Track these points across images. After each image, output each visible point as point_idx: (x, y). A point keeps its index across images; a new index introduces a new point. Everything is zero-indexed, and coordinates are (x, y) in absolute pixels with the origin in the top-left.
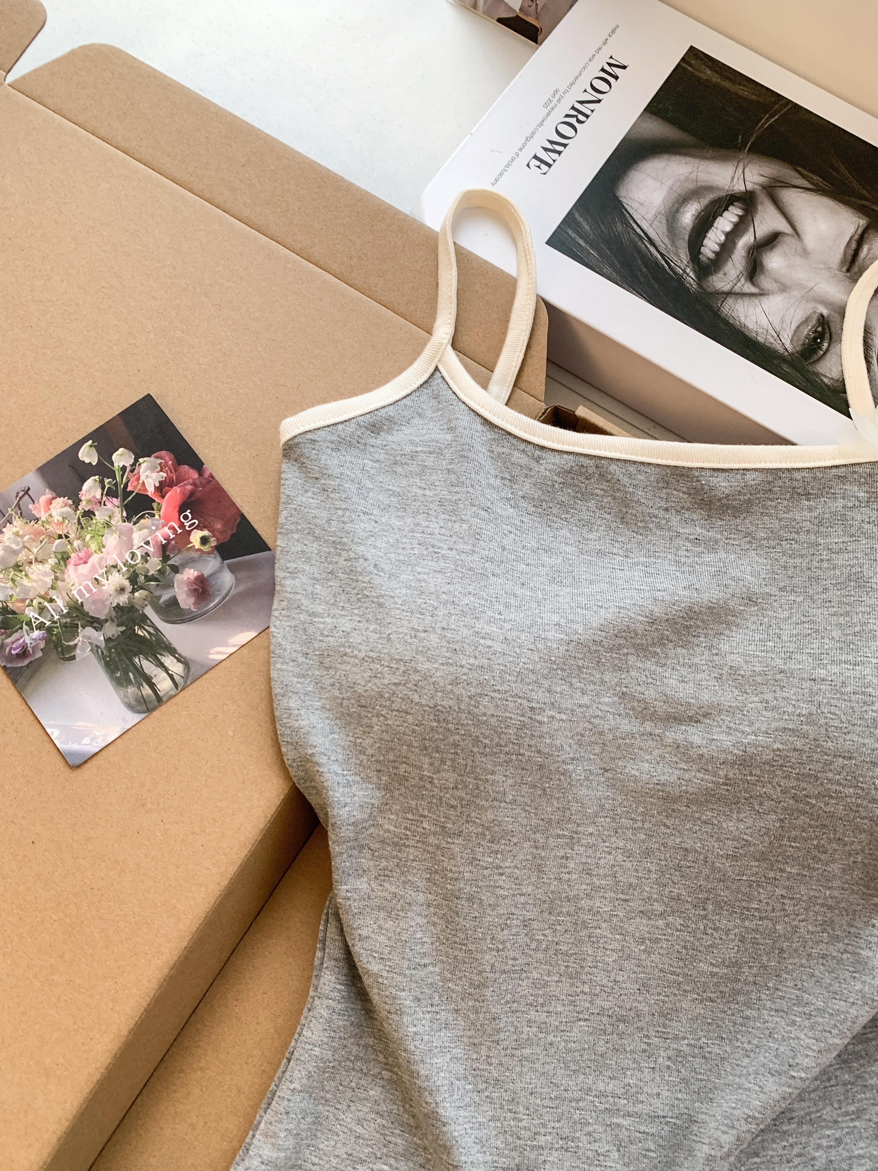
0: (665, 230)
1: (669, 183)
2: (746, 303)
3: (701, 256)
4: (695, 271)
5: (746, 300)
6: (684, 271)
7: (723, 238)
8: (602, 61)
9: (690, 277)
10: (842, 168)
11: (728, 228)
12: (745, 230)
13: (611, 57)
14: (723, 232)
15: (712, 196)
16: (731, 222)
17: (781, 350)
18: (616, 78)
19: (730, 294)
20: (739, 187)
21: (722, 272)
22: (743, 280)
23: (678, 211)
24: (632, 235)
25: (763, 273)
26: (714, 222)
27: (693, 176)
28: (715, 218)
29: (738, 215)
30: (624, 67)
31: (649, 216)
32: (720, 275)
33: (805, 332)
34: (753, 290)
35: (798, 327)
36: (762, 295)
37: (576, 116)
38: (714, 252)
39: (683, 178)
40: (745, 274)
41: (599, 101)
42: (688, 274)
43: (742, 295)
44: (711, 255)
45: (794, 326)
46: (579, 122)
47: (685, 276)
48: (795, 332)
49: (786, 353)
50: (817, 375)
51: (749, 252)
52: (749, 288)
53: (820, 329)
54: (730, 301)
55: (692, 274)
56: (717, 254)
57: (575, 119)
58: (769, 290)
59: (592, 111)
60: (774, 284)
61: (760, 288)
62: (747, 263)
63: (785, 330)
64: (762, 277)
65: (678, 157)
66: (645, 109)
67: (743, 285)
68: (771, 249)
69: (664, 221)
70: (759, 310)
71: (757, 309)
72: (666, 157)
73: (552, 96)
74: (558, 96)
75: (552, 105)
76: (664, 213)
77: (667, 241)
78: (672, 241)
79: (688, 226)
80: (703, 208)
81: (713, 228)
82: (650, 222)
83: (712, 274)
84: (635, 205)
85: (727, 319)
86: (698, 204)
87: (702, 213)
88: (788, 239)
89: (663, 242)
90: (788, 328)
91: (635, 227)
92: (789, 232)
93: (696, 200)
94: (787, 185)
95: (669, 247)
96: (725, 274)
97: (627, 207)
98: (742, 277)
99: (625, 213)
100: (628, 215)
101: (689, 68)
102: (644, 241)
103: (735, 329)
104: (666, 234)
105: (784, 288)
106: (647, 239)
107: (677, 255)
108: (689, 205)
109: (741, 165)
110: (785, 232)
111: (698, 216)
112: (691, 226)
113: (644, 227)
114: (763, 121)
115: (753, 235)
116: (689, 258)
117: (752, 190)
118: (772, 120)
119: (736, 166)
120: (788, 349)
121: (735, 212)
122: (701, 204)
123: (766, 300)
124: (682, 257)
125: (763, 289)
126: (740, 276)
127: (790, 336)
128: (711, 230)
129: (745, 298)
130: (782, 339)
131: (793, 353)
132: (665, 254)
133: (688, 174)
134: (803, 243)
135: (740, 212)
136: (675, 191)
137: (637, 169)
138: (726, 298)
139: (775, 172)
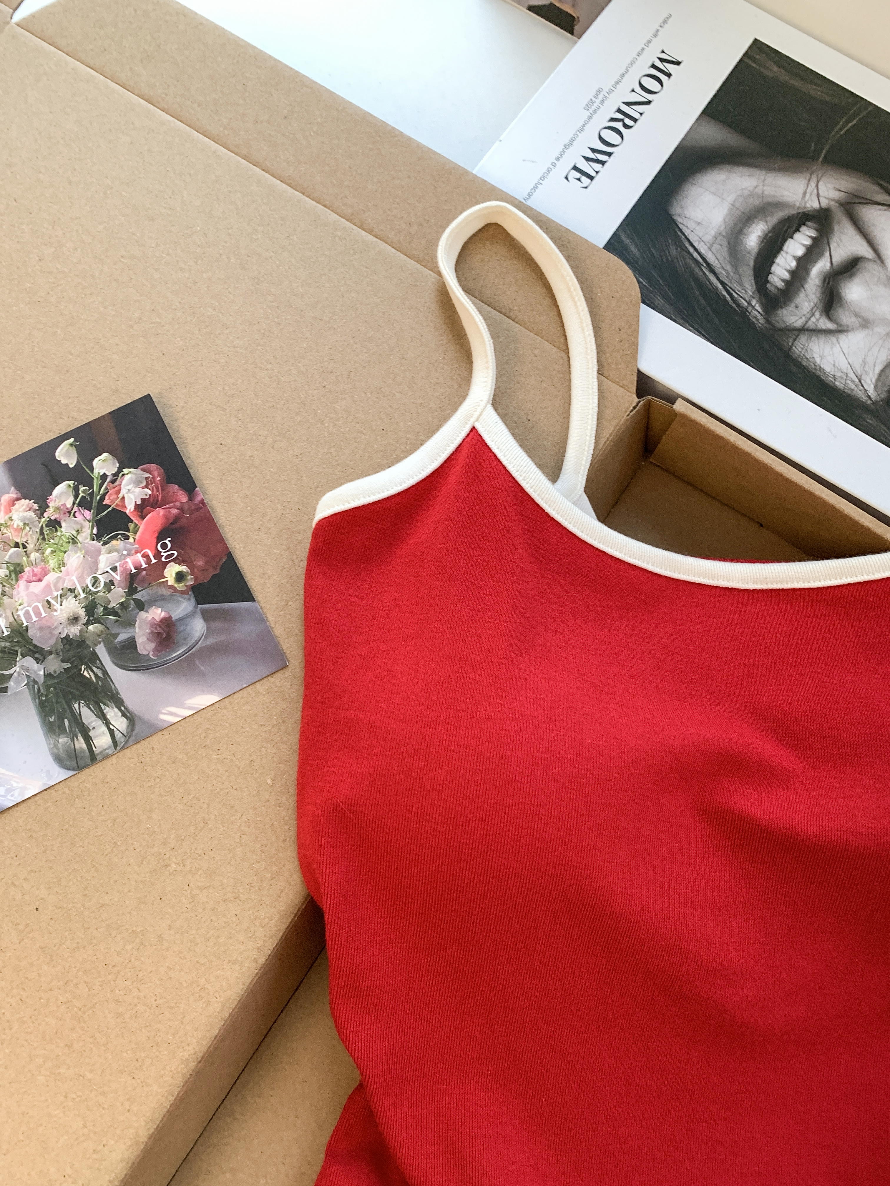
0: (726, 255)
1: (731, 198)
2: (822, 342)
3: (768, 286)
4: (762, 304)
5: (822, 337)
6: (749, 303)
7: (794, 264)
8: (652, 56)
9: (756, 310)
11: (800, 252)
12: (820, 255)
13: (663, 51)
14: (794, 256)
15: (780, 215)
17: (863, 397)
18: (669, 75)
19: (802, 330)
20: (812, 204)
21: (793, 305)
22: (817, 314)
23: (741, 231)
24: (688, 261)
25: (842, 306)
26: (783, 245)
27: (759, 190)
28: (784, 240)
29: (809, 237)
30: (678, 63)
31: (708, 238)
32: (792, 307)
35: (881, 369)
36: (840, 332)
37: (623, 120)
38: (783, 281)
39: (746, 192)
40: (820, 306)
41: (649, 102)
42: (753, 307)
43: (817, 332)
44: (781, 285)
45: (877, 370)
46: (627, 127)
47: (750, 309)
48: (879, 376)
49: (869, 402)
51: (824, 281)
52: (825, 323)
54: (803, 339)
55: (758, 307)
56: (787, 283)
57: (621, 124)
58: (848, 326)
59: (641, 114)
60: (854, 319)
61: (838, 324)
62: (822, 294)
63: (867, 374)
64: (840, 310)
65: (741, 168)
66: (703, 112)
67: (818, 320)
68: (850, 278)
69: (725, 244)
70: (837, 349)
71: (834, 349)
72: (727, 167)
73: (594, 97)
74: (601, 97)
75: (594, 107)
76: (724, 234)
77: (728, 267)
78: (735, 267)
79: (753, 249)
80: (770, 229)
81: (782, 252)
82: (708, 245)
83: (782, 308)
84: (691, 225)
85: (800, 360)
86: (765, 224)
87: (770, 235)
88: (871, 266)
89: (723, 268)
90: (871, 373)
91: (691, 250)
92: (870, 257)
93: (761, 220)
94: (868, 201)
95: (732, 274)
96: (797, 307)
97: (681, 226)
98: (816, 310)
99: (680, 233)
100: (683, 237)
101: (753, 65)
102: (702, 267)
103: (809, 372)
104: (728, 259)
105: (865, 324)
106: (705, 265)
107: (741, 284)
108: (754, 225)
109: (814, 178)
110: (867, 257)
111: (765, 238)
112: (756, 249)
113: (702, 251)
114: (839, 126)
115: (829, 260)
116: (754, 287)
117: (827, 207)
118: (850, 125)
119: (808, 178)
120: (872, 397)
121: (808, 234)
122: (769, 224)
123: (844, 337)
124: (747, 286)
125: (842, 325)
126: (814, 309)
127: (873, 381)
128: (780, 255)
129: (820, 336)
130: (864, 384)
131: (877, 402)
132: (726, 283)
133: (752, 188)
134: (886, 269)
135: (813, 234)
136: (738, 208)
137: (693, 182)
138: (798, 335)
139: (854, 186)
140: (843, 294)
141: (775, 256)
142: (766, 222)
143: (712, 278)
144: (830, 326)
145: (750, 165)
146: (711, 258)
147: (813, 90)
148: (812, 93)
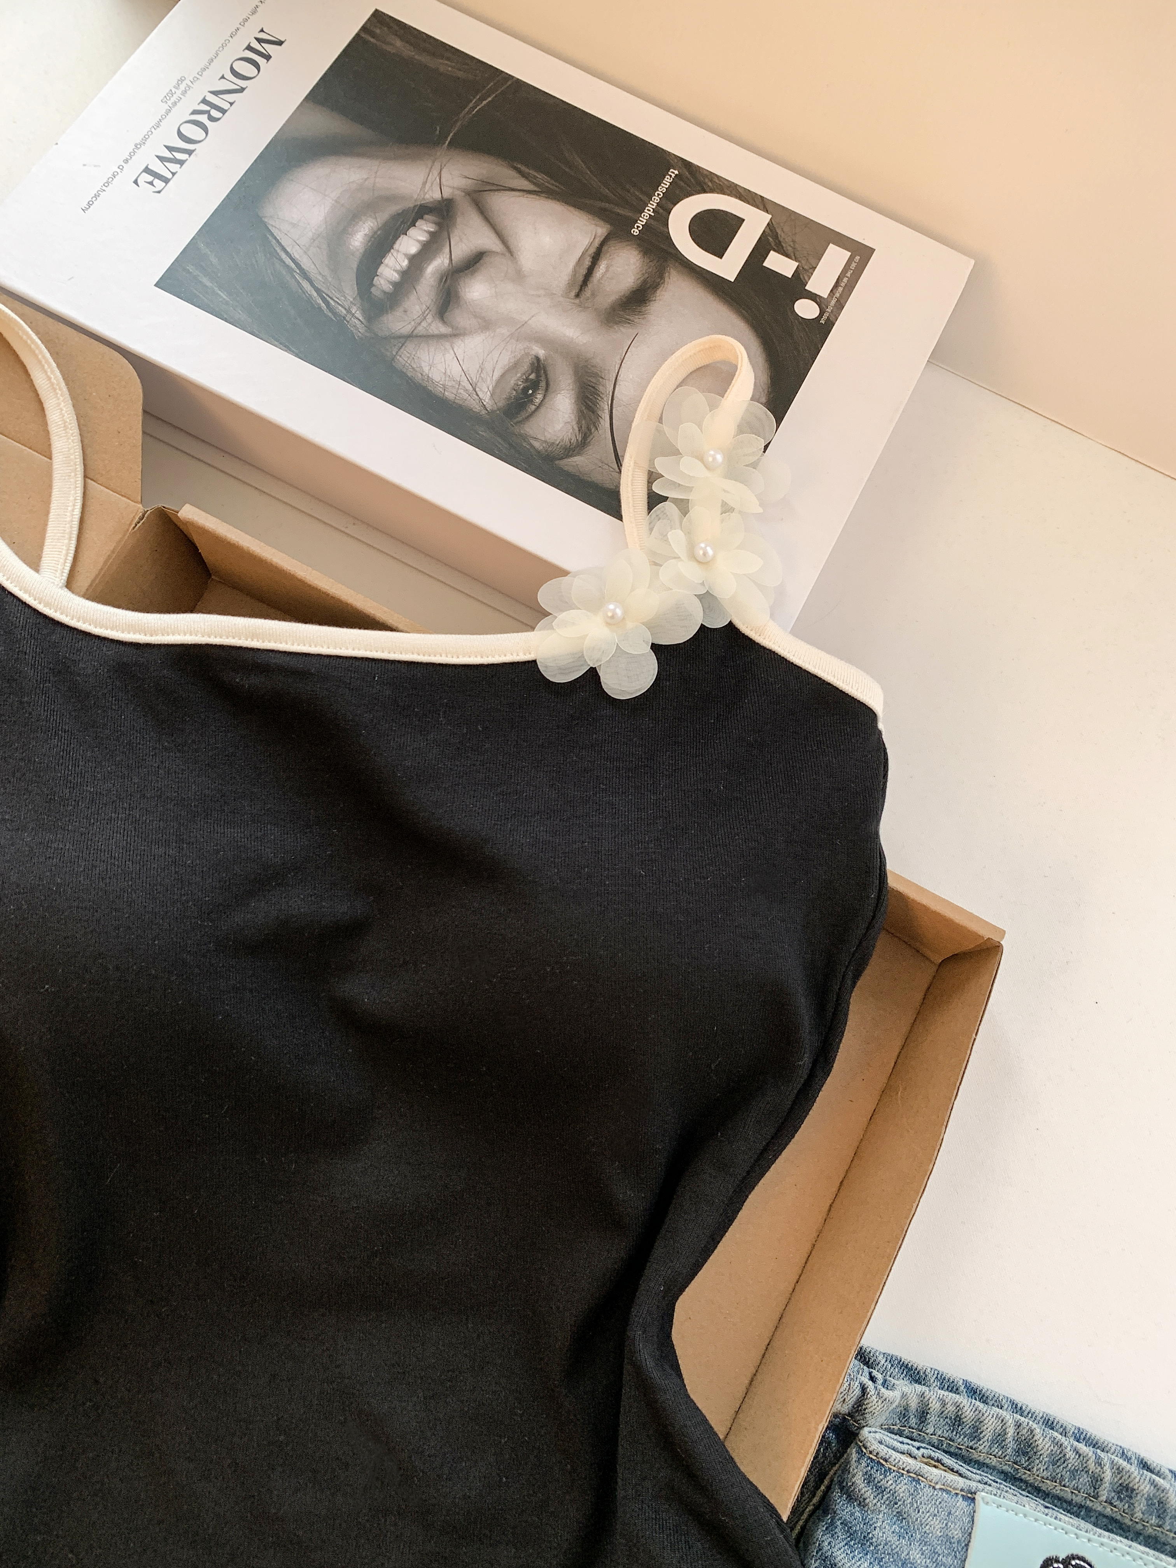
0: (325, 258)
1: (334, 195)
2: (432, 349)
3: (373, 290)
4: (364, 311)
5: (433, 343)
7: (405, 263)
8: (248, 36)
9: (357, 318)
10: (578, 161)
11: (414, 249)
12: (438, 250)
13: (262, 31)
14: (406, 255)
15: (394, 208)
17: (477, 408)
18: (268, 57)
19: (410, 337)
20: (433, 195)
21: (401, 309)
22: (429, 318)
23: (344, 231)
24: (278, 266)
25: (459, 306)
26: (394, 243)
27: (370, 183)
28: (396, 238)
29: (427, 231)
30: (280, 43)
31: (304, 241)
32: (399, 312)
33: (512, 382)
34: (443, 329)
35: (503, 376)
36: (455, 335)
37: (208, 112)
38: (391, 283)
39: (354, 187)
40: (434, 309)
41: (242, 90)
42: (353, 315)
43: (428, 337)
44: (388, 288)
45: (497, 375)
46: (212, 119)
47: (348, 317)
48: (498, 382)
49: (484, 412)
50: (525, 437)
51: (441, 280)
52: (438, 328)
53: (533, 376)
54: (410, 346)
55: (358, 314)
56: (396, 285)
57: (206, 116)
58: (465, 329)
59: (231, 104)
60: (474, 321)
61: (453, 328)
62: (437, 294)
63: (484, 381)
64: (457, 311)
65: (349, 159)
66: (307, 98)
67: (430, 324)
68: (472, 274)
69: (324, 246)
70: (450, 356)
71: (447, 355)
72: (333, 159)
73: (174, 87)
74: (182, 87)
75: (173, 99)
76: (324, 234)
77: (326, 272)
78: (335, 272)
79: (358, 250)
80: (380, 225)
81: (392, 251)
82: (304, 248)
83: (387, 313)
84: (284, 226)
85: (405, 371)
86: (374, 220)
87: (379, 232)
88: (497, 260)
89: (320, 274)
90: (489, 379)
91: (283, 256)
92: (499, 251)
93: (371, 216)
94: (499, 188)
95: (330, 279)
96: (405, 311)
97: (273, 230)
98: (429, 313)
99: (270, 238)
100: (274, 241)
101: (372, 40)
102: (295, 274)
103: (415, 384)
104: (327, 263)
105: (486, 325)
106: (298, 272)
107: (341, 291)
108: (361, 223)
109: (437, 165)
110: (494, 250)
111: (372, 237)
112: (362, 251)
113: (296, 256)
114: (471, 105)
115: (448, 256)
116: (356, 292)
117: (451, 197)
118: (485, 102)
119: (429, 166)
120: (487, 406)
121: (426, 229)
122: (379, 220)
123: (460, 342)
124: (347, 292)
125: (457, 327)
126: (427, 312)
127: (491, 388)
128: (390, 255)
129: (430, 342)
130: (479, 393)
131: (493, 411)
132: (323, 289)
133: (361, 181)
134: (517, 263)
135: (431, 228)
136: (343, 205)
137: (291, 178)
138: (405, 342)
139: (485, 172)
140: (462, 294)
141: (384, 256)
142: (376, 218)
143: (306, 285)
145: (360, 155)
146: (306, 263)
147: (444, 66)
148: (442, 69)
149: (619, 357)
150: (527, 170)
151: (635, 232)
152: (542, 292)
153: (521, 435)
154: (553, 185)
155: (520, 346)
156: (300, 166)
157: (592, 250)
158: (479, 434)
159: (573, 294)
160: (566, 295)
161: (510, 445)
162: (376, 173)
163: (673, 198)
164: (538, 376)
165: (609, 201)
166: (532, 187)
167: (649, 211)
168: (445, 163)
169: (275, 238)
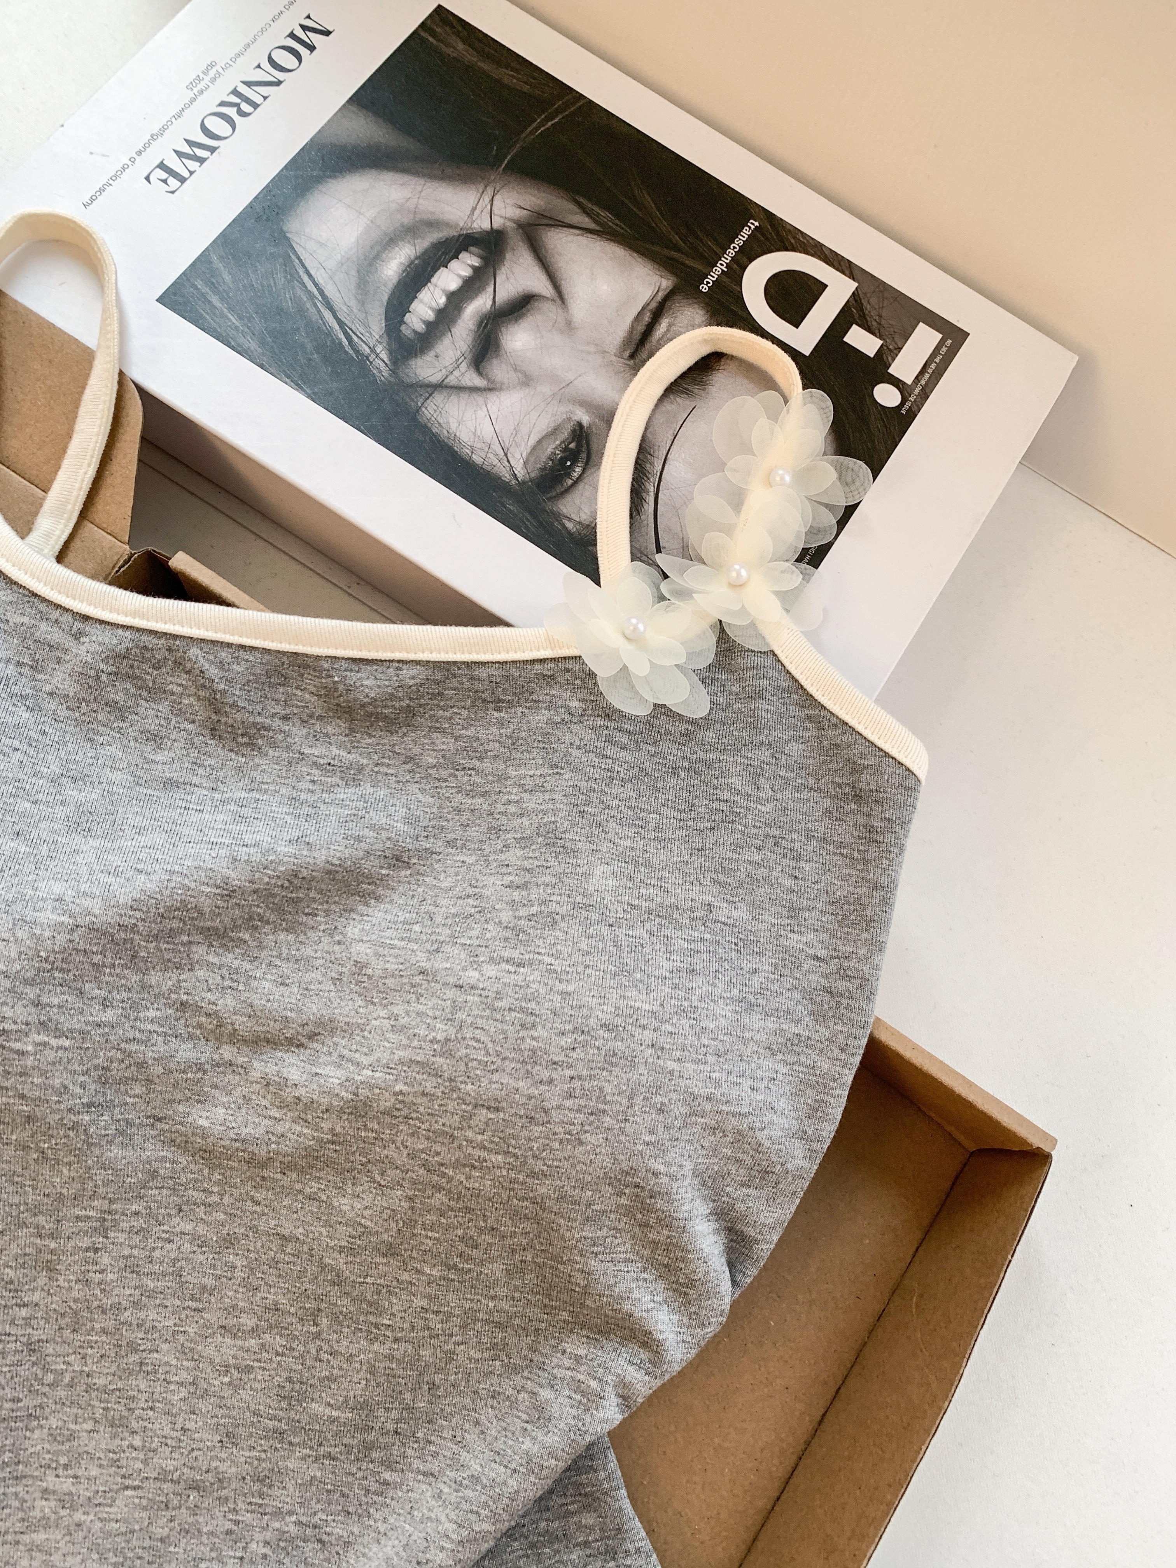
0: (353, 287)
1: (370, 213)
2: (463, 402)
3: (403, 328)
4: (391, 352)
5: (464, 396)
6: (373, 350)
7: (442, 300)
8: (292, 22)
9: (381, 359)
10: (649, 201)
11: (454, 284)
12: (481, 289)
13: (308, 17)
14: (444, 291)
15: (437, 235)
16: (459, 276)
17: (507, 476)
18: (312, 48)
19: (439, 386)
20: (482, 223)
21: (432, 354)
22: (463, 367)
23: (377, 257)
24: (299, 292)
25: (498, 356)
26: (432, 276)
27: (411, 205)
28: (435, 270)
29: (470, 266)
30: (327, 33)
31: (331, 264)
32: (429, 357)
33: (550, 450)
34: (478, 381)
35: (540, 442)
36: (490, 390)
37: (237, 105)
38: (424, 322)
39: (394, 206)
40: (469, 356)
41: (279, 83)
42: (377, 355)
43: (459, 389)
44: (420, 327)
45: (532, 441)
46: (242, 114)
47: (372, 357)
48: (534, 448)
49: (514, 482)
50: (558, 516)
51: (481, 322)
52: (472, 379)
53: (572, 446)
54: (438, 398)
55: (384, 356)
56: (428, 324)
57: (235, 109)
58: (502, 384)
59: (265, 98)
60: (513, 375)
61: (488, 380)
62: (475, 340)
63: (518, 445)
64: (495, 362)
65: (391, 174)
66: (351, 99)
67: (463, 374)
68: (516, 320)
69: (354, 272)
70: (482, 413)
71: (479, 412)
72: (373, 172)
73: (203, 73)
75: (200, 87)
76: (355, 259)
77: (353, 303)
78: (362, 303)
79: (391, 280)
80: (418, 254)
81: (429, 284)
82: (330, 273)
83: (416, 356)
84: (311, 246)
85: (429, 425)
86: (412, 248)
87: (416, 262)
88: (546, 306)
89: (345, 304)
90: (523, 444)
91: (305, 278)
92: (548, 295)
93: (409, 242)
94: (557, 223)
95: (355, 311)
96: (437, 356)
97: (297, 247)
98: (463, 361)
99: (293, 256)
100: (297, 261)
101: (431, 39)
102: (316, 301)
103: (439, 441)
104: (354, 292)
105: (527, 381)
106: (321, 299)
107: (367, 326)
108: (397, 249)
109: (490, 190)
110: (544, 294)
111: (409, 266)
112: (395, 280)
113: (320, 281)
114: (534, 125)
115: (492, 297)
116: (384, 329)
117: (501, 229)
118: (550, 124)
119: (481, 191)
120: (518, 475)
121: (469, 262)
122: (417, 248)
123: (495, 398)
124: (374, 327)
125: (494, 381)
126: (460, 360)
127: (524, 455)
128: (426, 288)
129: (462, 395)
130: (510, 459)
131: (524, 482)
132: (347, 322)
133: (403, 201)
134: (568, 311)
135: (476, 262)
136: (379, 226)
137: (323, 190)
138: (433, 393)
139: (542, 203)
140: (503, 342)
141: (419, 290)
142: (415, 245)
143: (328, 315)
144: (478, 382)
145: (405, 171)
146: (330, 290)
147: (507, 77)
148: (506, 80)
149: (671, 432)
150: (590, 205)
151: (704, 288)
152: (592, 349)
153: (553, 513)
154: (617, 225)
155: (563, 409)
156: (335, 177)
157: (654, 305)
158: (505, 507)
159: (627, 354)
160: (619, 355)
161: (541, 523)
162: (420, 192)
163: (748, 254)
164: (579, 446)
165: (679, 250)
166: (593, 226)
167: (721, 267)
168: (498, 188)
169: (299, 258)
